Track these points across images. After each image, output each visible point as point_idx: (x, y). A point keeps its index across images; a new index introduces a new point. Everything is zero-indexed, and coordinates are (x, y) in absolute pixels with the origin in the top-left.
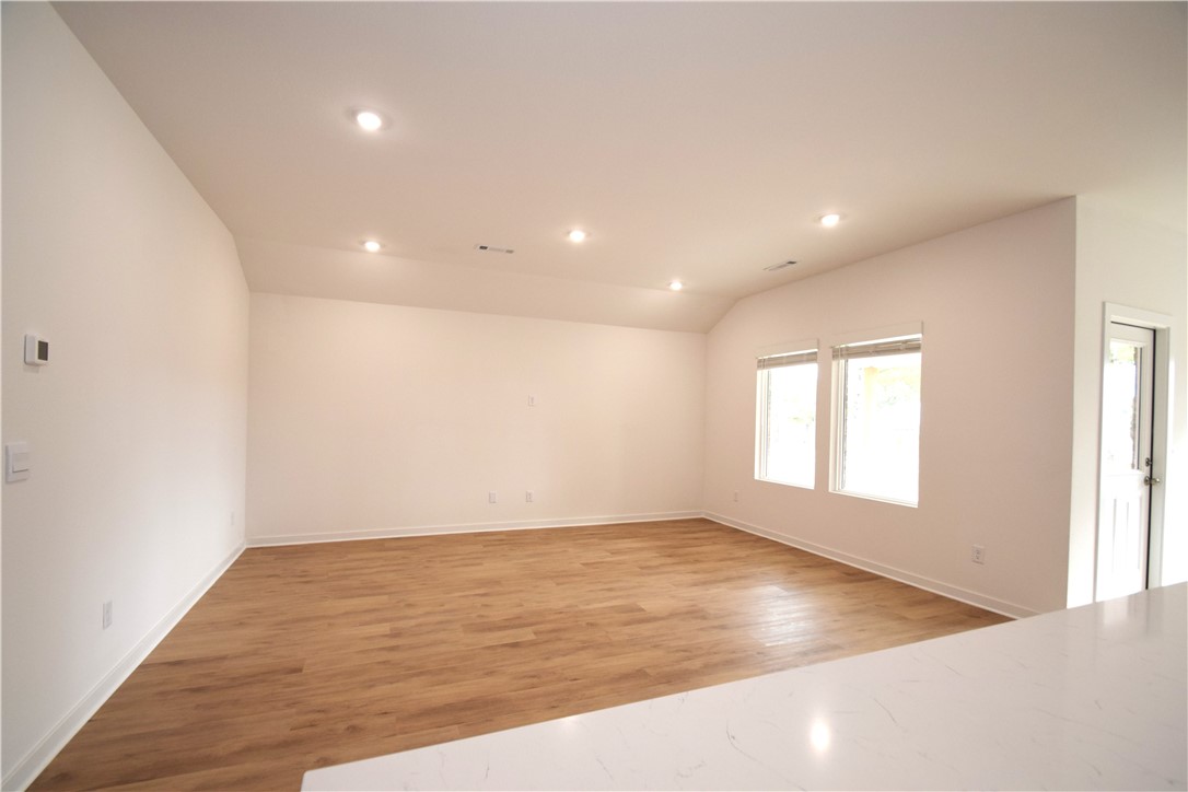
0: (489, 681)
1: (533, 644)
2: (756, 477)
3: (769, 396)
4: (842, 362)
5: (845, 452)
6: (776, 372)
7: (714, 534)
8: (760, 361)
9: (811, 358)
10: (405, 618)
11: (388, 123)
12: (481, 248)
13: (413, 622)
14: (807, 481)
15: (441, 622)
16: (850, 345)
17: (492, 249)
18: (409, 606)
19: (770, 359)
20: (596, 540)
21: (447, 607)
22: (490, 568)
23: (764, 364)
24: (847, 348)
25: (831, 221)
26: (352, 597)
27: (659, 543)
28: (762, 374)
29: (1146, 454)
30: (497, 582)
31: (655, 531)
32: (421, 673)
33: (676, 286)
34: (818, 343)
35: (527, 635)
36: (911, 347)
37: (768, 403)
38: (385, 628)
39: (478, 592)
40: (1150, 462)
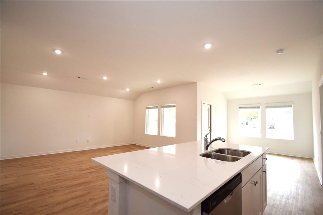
0: (87, 179)
1: (95, 172)
2: (146, 134)
3: (148, 115)
4: (162, 108)
5: (163, 127)
6: (150, 110)
7: (136, 147)
8: (146, 108)
9: (157, 107)
10: (59, 171)
11: (63, 52)
12: (79, 77)
13: (61, 172)
14: (156, 134)
15: (70, 171)
16: (164, 105)
17: (81, 78)
18: (59, 169)
19: (149, 107)
20: (107, 151)
21: (69, 168)
22: (79, 159)
23: (147, 108)
24: (163, 106)
25: (159, 81)
26: (40, 169)
27: (124, 150)
28: (147, 110)
29: (210, 126)
30: (82, 161)
31: (122, 147)
32: (69, 180)
33: (128, 90)
34: (158, 104)
35: (94, 170)
36: (174, 106)
37: (148, 117)
38: (54, 173)
39: (77, 164)
40: (210, 127)
